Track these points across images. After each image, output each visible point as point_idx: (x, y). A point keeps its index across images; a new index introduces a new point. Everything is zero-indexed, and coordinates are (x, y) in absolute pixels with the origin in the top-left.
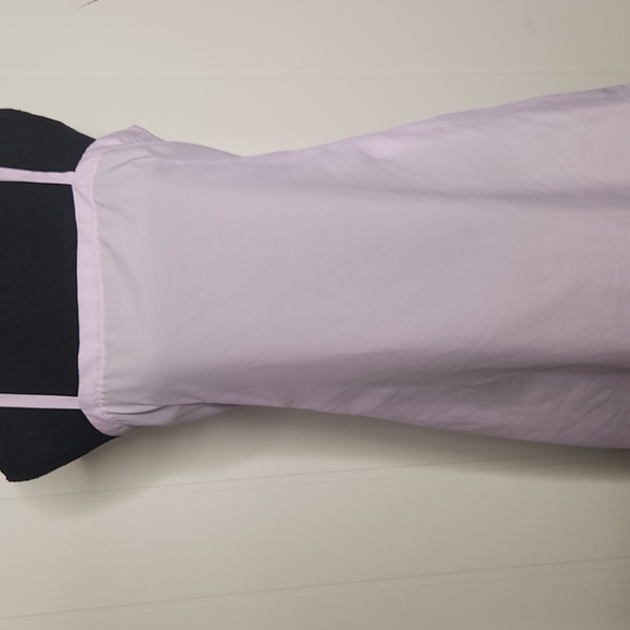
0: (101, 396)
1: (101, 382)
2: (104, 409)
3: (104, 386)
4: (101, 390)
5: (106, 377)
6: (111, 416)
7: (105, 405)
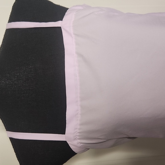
0: (78, 134)
1: (79, 127)
2: (79, 141)
3: (80, 129)
4: (78, 131)
5: (81, 124)
6: (82, 144)
7: (79, 139)
